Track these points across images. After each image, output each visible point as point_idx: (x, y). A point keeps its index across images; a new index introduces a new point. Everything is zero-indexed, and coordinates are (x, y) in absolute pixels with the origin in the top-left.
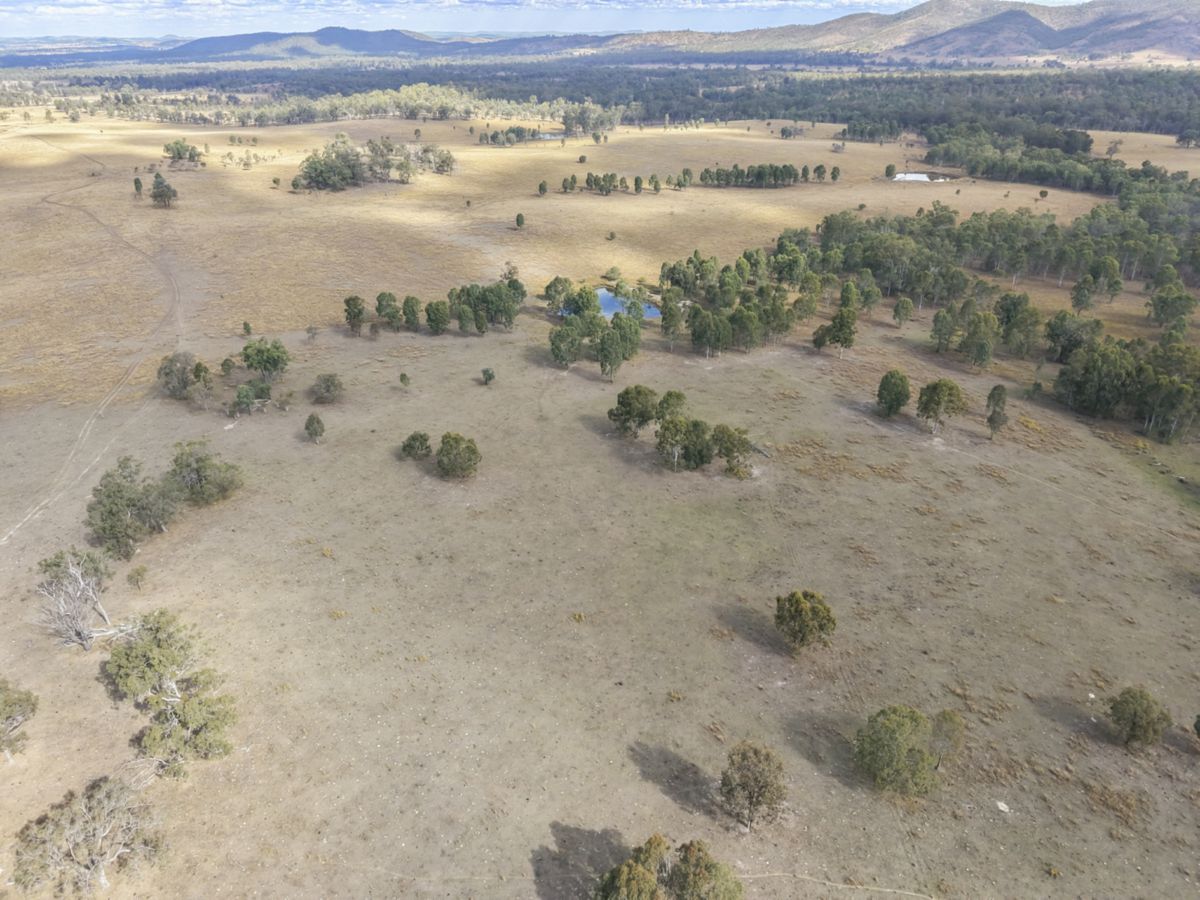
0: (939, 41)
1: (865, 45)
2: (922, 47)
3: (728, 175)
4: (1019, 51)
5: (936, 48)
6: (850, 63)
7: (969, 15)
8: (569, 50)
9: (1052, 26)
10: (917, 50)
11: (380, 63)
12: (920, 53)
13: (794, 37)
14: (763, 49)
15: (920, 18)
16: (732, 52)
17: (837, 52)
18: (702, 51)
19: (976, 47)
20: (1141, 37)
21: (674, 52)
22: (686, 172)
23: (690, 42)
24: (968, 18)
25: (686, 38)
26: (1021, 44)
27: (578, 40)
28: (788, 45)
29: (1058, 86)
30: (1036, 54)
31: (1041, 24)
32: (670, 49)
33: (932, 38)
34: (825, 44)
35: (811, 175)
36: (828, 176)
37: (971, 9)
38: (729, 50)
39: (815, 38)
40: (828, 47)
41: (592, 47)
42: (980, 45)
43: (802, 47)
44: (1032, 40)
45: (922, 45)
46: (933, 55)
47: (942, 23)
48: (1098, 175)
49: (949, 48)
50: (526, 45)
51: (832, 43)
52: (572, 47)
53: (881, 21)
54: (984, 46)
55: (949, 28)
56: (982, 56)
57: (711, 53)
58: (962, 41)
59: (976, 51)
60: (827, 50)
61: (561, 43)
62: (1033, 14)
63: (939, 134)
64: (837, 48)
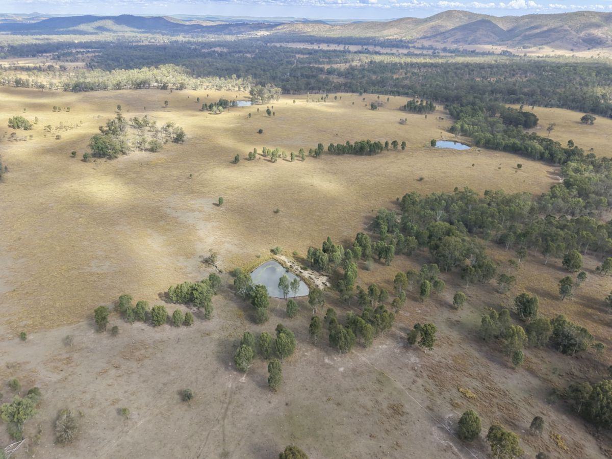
0: (447, 35)
1: (410, 35)
2: (439, 38)
3: (344, 148)
4: (487, 42)
5: (446, 39)
6: (403, 47)
7: (462, 20)
8: (255, 32)
9: (503, 28)
10: (437, 39)
11: (151, 38)
12: (437, 41)
13: (373, 29)
14: (357, 36)
15: (437, 21)
16: (341, 37)
17: (396, 39)
18: (326, 36)
19: (466, 39)
20: (548, 37)
21: (310, 36)
22: (320, 146)
23: (320, 30)
24: (461, 22)
25: (317, 27)
26: (489, 38)
27: (259, 26)
28: (370, 34)
29: (512, 72)
30: (497, 45)
31: (498, 27)
32: (309, 34)
33: (444, 33)
34: (389, 34)
35: (390, 146)
36: (399, 147)
37: (463, 17)
38: (339, 36)
39: (384, 30)
40: (391, 36)
41: (267, 30)
42: (468, 38)
43: (377, 35)
44: (493, 35)
45: (438, 36)
46: (444, 42)
47: (448, 24)
48: (547, 152)
49: (452, 39)
50: (232, 28)
51: (392, 34)
52: (256, 30)
53: (418, 22)
54: (470, 39)
55: (452, 27)
56: (469, 44)
57: (330, 38)
58: (459, 35)
59: (466, 41)
60: (390, 37)
61: (251, 27)
62: (494, 22)
63: (457, 112)
64: (395, 37)
